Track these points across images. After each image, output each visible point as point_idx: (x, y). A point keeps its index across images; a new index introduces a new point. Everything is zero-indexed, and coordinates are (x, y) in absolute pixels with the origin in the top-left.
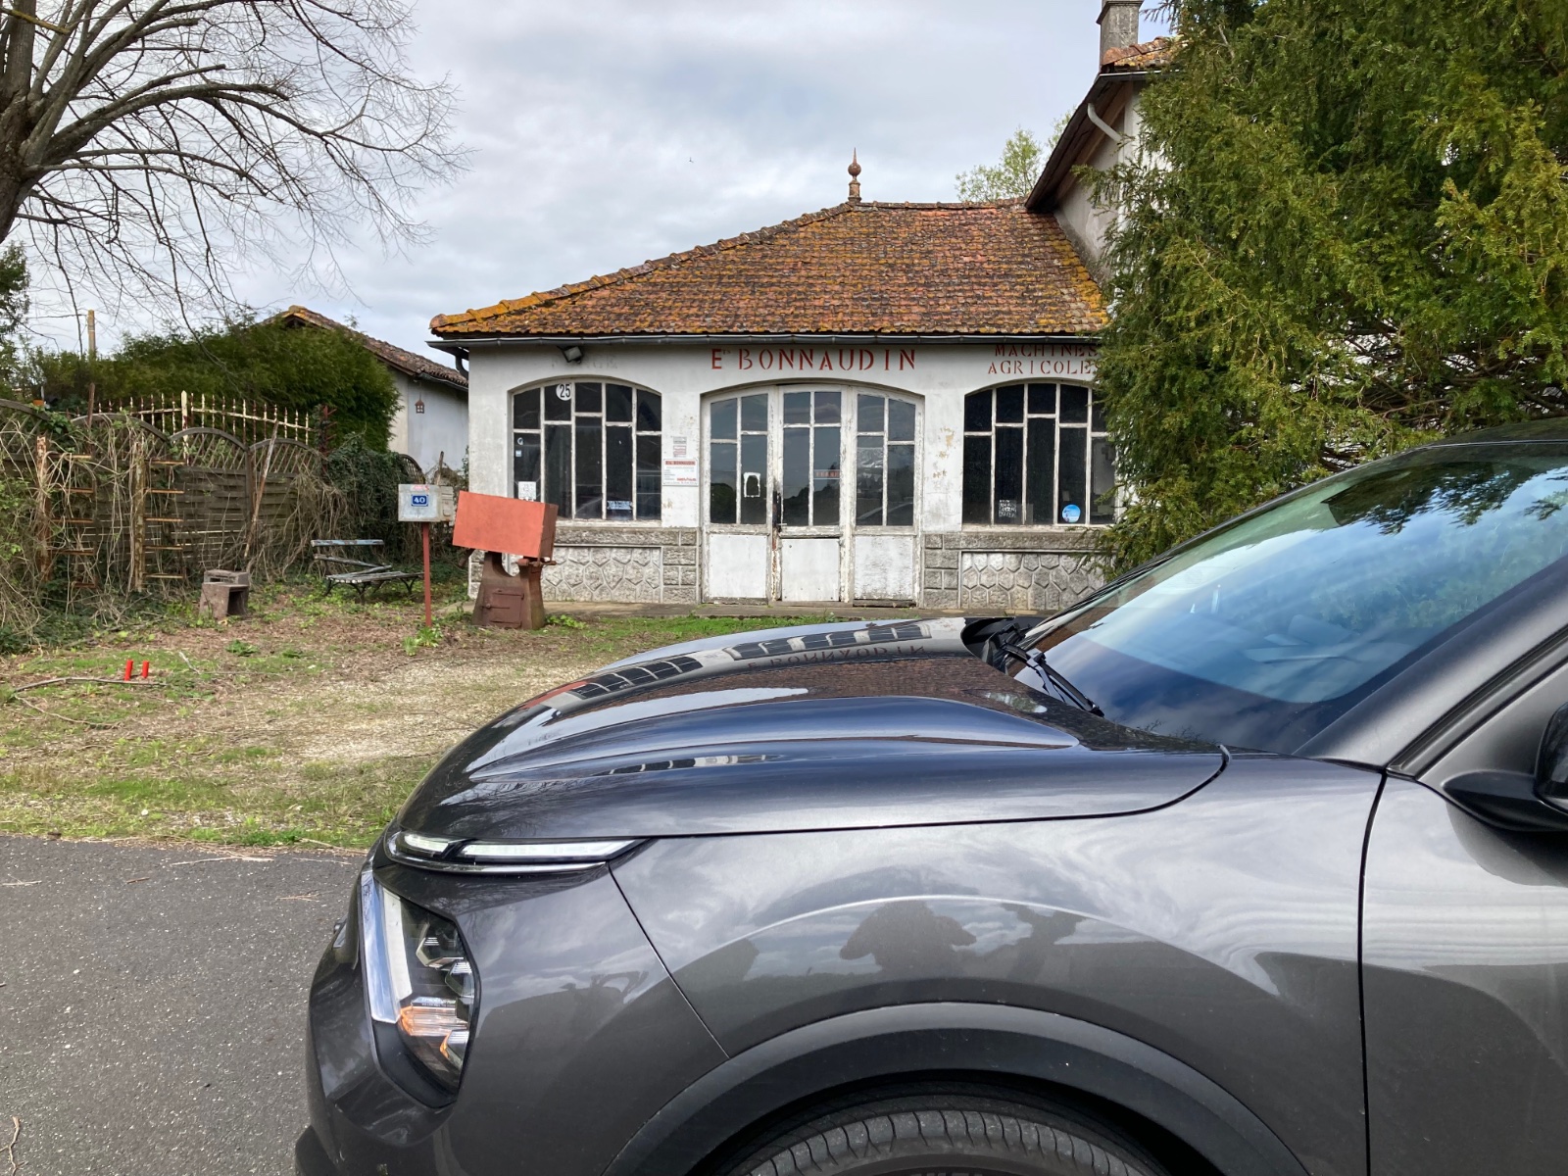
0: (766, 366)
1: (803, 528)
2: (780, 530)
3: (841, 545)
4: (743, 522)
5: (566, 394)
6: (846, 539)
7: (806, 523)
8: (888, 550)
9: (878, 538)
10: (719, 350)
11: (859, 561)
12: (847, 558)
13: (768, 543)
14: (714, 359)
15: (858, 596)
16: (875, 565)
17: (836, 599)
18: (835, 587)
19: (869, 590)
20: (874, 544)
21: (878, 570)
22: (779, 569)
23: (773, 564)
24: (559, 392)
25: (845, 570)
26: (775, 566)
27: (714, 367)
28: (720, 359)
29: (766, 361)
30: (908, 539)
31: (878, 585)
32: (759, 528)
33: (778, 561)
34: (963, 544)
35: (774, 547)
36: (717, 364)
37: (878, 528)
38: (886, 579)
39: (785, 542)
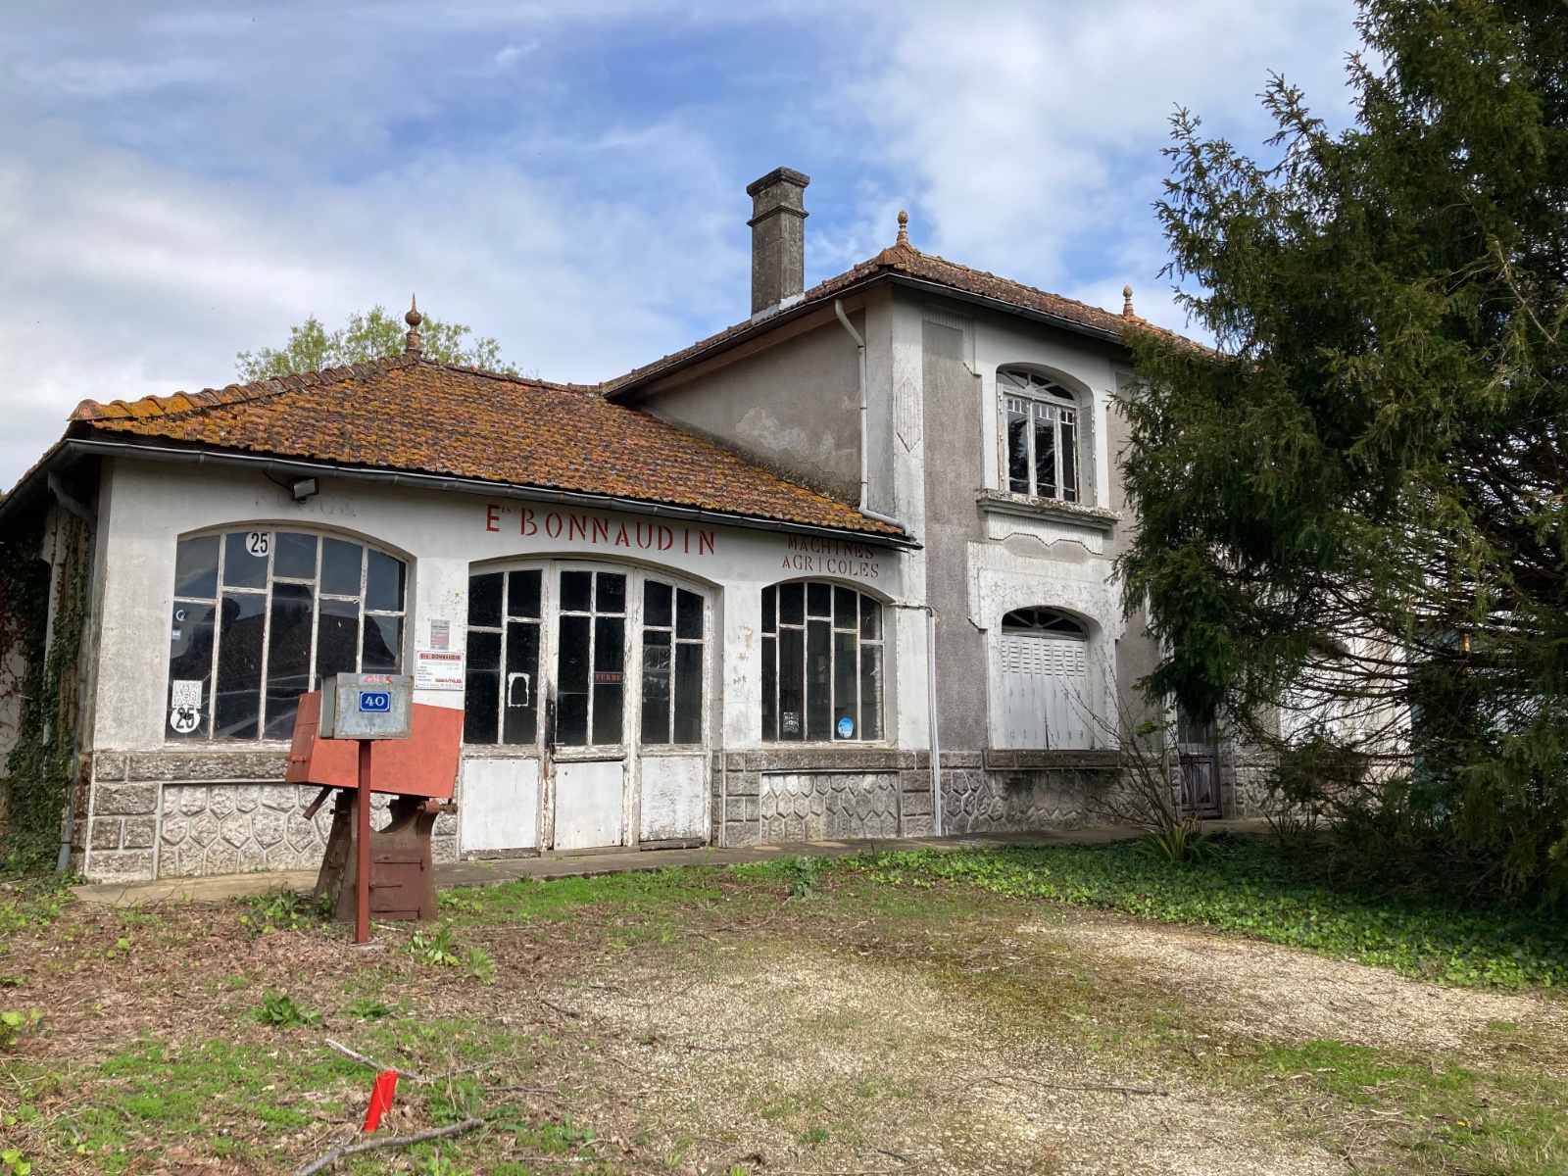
0: (554, 534)
1: (581, 749)
2: (553, 752)
3: (625, 769)
4: (506, 741)
5: (262, 548)
6: (631, 762)
7: (583, 742)
8: (676, 775)
9: (666, 760)
10: (497, 507)
11: (646, 790)
12: (632, 785)
13: (539, 770)
14: (490, 518)
15: (644, 836)
16: (663, 794)
17: (618, 843)
18: (617, 826)
19: (656, 827)
20: (662, 767)
21: (666, 801)
22: (550, 805)
23: (546, 798)
24: (249, 543)
25: (629, 802)
26: (546, 802)
27: (489, 529)
28: (497, 519)
29: (554, 527)
30: (698, 759)
31: (666, 821)
32: (527, 749)
33: (550, 794)
34: (764, 765)
35: (546, 776)
36: (494, 524)
37: (666, 747)
38: (674, 812)
39: (560, 768)
